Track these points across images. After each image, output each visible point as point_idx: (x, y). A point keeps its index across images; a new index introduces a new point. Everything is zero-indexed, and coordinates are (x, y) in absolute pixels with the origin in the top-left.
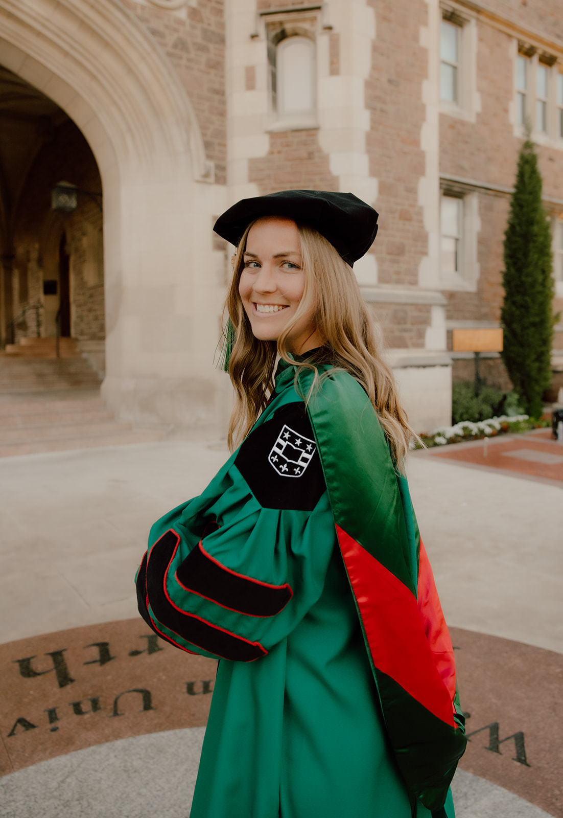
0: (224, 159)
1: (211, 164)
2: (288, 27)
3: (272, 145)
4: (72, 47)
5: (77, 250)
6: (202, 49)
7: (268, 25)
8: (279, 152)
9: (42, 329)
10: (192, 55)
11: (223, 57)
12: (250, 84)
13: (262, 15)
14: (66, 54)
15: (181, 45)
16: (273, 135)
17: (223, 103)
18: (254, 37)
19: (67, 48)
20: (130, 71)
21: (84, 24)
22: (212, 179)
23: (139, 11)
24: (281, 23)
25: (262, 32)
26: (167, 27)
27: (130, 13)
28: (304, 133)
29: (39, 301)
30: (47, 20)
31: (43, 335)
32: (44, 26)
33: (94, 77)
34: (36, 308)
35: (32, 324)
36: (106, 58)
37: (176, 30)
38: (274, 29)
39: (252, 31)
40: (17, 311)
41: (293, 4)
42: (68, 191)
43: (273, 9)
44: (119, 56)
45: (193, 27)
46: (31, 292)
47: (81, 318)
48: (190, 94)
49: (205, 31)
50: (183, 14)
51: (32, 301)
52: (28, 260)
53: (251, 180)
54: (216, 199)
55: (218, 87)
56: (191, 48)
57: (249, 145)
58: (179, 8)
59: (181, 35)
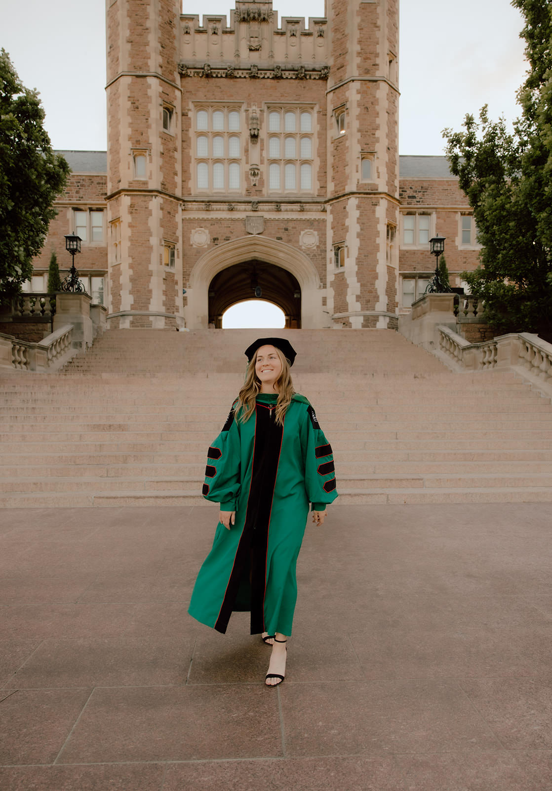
0: (326, 282)
1: (322, 284)
2: (340, 246)
3: (335, 277)
6: (321, 255)
7: (335, 247)
8: (337, 279)
10: (317, 257)
11: (326, 255)
12: (332, 262)
13: (333, 245)
14: (289, 262)
15: (315, 255)
16: (335, 274)
17: (326, 267)
20: (303, 265)
21: (292, 256)
22: (322, 287)
23: (304, 250)
24: (338, 246)
25: (333, 249)
26: (311, 252)
27: (302, 252)
28: (342, 273)
36: (298, 262)
37: (313, 252)
41: (340, 241)
43: (336, 243)
44: (300, 262)
45: (318, 250)
49: (321, 250)
50: (315, 248)
53: (331, 287)
54: (323, 293)
55: (325, 264)
56: (317, 255)
57: (330, 278)
58: (314, 247)
59: (315, 253)
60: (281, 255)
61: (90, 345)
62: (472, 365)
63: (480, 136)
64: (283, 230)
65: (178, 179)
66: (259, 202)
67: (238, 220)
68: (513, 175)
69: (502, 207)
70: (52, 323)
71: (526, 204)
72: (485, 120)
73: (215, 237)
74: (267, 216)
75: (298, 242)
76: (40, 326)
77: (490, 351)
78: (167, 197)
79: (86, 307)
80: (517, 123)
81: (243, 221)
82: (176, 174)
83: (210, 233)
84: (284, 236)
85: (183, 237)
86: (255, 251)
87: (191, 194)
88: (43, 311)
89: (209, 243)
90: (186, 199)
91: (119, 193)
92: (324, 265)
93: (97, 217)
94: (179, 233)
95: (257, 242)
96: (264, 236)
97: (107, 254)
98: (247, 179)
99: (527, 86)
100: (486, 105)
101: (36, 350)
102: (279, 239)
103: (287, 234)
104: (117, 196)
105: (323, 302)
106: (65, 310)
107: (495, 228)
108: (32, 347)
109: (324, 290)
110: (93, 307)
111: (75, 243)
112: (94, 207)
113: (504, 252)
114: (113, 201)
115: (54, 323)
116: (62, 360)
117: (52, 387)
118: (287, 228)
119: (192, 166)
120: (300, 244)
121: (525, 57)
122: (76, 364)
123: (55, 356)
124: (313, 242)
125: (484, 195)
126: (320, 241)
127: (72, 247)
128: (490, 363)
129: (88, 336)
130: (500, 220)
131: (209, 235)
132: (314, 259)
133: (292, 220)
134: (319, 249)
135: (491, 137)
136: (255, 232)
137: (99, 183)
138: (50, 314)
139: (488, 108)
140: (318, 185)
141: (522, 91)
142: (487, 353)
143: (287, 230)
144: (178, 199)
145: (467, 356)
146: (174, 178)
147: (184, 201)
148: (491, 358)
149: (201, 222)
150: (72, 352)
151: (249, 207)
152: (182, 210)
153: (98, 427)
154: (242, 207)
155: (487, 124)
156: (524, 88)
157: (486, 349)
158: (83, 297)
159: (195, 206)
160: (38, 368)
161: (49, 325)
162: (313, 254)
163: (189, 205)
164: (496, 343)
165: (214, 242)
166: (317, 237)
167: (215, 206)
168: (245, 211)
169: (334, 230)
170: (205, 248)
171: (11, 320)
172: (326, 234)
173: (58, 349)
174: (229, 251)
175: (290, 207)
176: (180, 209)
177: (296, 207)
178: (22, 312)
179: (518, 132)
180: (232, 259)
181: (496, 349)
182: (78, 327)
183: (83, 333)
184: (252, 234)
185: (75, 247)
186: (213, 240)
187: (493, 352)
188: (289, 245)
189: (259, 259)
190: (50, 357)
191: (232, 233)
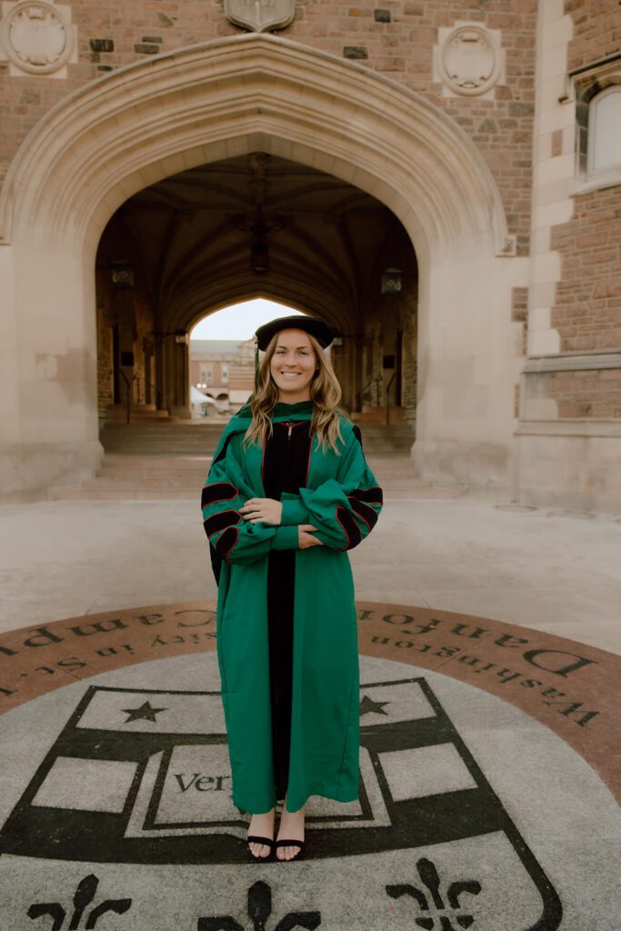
0: (527, 231)
1: (513, 237)
2: (601, 80)
3: (576, 209)
4: (391, 153)
5: (407, 327)
6: (511, 124)
7: (578, 84)
8: (584, 215)
9: (381, 400)
10: (499, 134)
11: (531, 127)
12: (557, 150)
13: (571, 75)
14: (387, 159)
15: (489, 126)
16: (576, 197)
17: (530, 174)
18: (562, 100)
19: (387, 154)
20: (440, 163)
21: (400, 131)
22: (514, 252)
23: (448, 106)
24: (593, 78)
25: (571, 92)
26: (474, 113)
27: (440, 110)
28: (612, 191)
29: (380, 375)
30: (372, 134)
31: (382, 405)
32: (368, 140)
33: (409, 175)
34: (377, 381)
35: (374, 395)
36: (420, 155)
37: (483, 113)
38: (585, 86)
39: (561, 95)
40: (365, 383)
41: (607, 54)
42: (394, 276)
43: (584, 66)
44: (430, 151)
45: (500, 106)
46: (375, 367)
47: (408, 388)
48: (494, 173)
49: (512, 106)
50: (491, 96)
51: (375, 375)
52: (373, 338)
53: (553, 248)
54: (515, 272)
55: (523, 159)
56: (498, 126)
57: (552, 213)
58: (487, 91)
59: (489, 116)
60: (358, 126)
64: (371, 20)
73: (100, 37)
75: (424, 69)
83: (80, 18)
84: (373, 42)
86: (260, 112)
89: (74, 59)
92: (522, 164)
95: (268, 67)
96: (291, 39)
102: (352, 57)
103: (387, 38)
105: (516, 306)
109: (522, 261)
118: (388, 12)
120: (436, 79)
124: (486, 75)
126: (511, 70)
131: (75, 28)
132: (487, 139)
134: (507, 102)
143: (388, 20)
162: (483, 118)
165: (95, 59)
166: (501, 54)
169: (580, 13)
170: (60, 80)
172: (533, 43)
174: (160, 101)
180: (174, 140)
184: (248, 30)
186: (90, 51)
188: (395, 82)
189: (274, 151)
191: (167, 22)
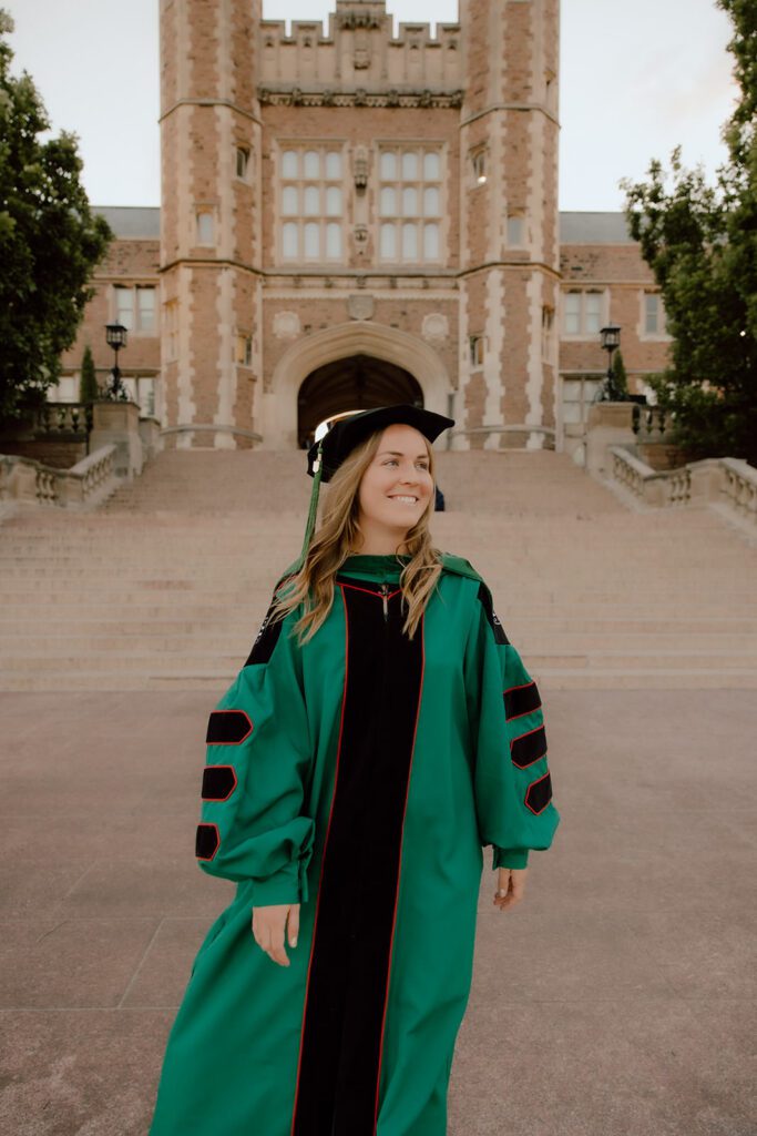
2: (477, 336)
3: (471, 379)
6: (450, 348)
7: (470, 337)
8: (473, 381)
10: (446, 352)
11: (458, 349)
12: (466, 358)
14: (407, 358)
15: (443, 349)
16: (470, 375)
17: (457, 366)
18: (466, 342)
20: (427, 362)
21: (411, 350)
23: (428, 342)
24: (474, 336)
25: (468, 340)
26: (437, 345)
27: (425, 344)
30: (402, 351)
32: (399, 352)
36: (419, 358)
37: (440, 345)
41: (478, 329)
43: (472, 332)
44: (422, 357)
45: (447, 342)
49: (451, 342)
50: (443, 339)
55: (456, 360)
56: (446, 349)
57: (464, 380)
58: (441, 337)
60: (397, 348)
61: (139, 472)
62: (656, 501)
63: (670, 189)
64: (400, 315)
65: (257, 245)
66: (366, 277)
67: (337, 301)
68: (715, 242)
69: (700, 286)
70: (88, 441)
71: (732, 282)
72: (677, 167)
73: (307, 324)
74: (379, 295)
75: (419, 330)
76: (72, 447)
77: (681, 482)
78: (242, 270)
79: (133, 420)
80: (720, 171)
81: (348, 302)
82: (253, 238)
83: (301, 318)
84: (401, 323)
85: (264, 322)
86: (361, 343)
87: (272, 266)
88: (75, 427)
89: (298, 332)
90: (267, 272)
91: (176, 264)
92: (455, 362)
93: (146, 295)
94: (258, 318)
95: (365, 331)
96: (373, 322)
97: (159, 348)
98: (351, 244)
99: (735, 119)
100: (679, 147)
101: (68, 480)
102: (393, 327)
103: (405, 320)
104: (173, 269)
106: (106, 425)
107: (690, 314)
108: (63, 476)
110: (142, 420)
111: (119, 334)
112: (143, 283)
113: (702, 347)
114: (168, 276)
115: (91, 443)
116: (100, 493)
117: (90, 530)
118: (405, 312)
119: (276, 227)
120: (423, 333)
121: (733, 79)
122: (120, 498)
123: (93, 488)
124: (441, 331)
125: (676, 269)
126: (451, 329)
127: (114, 340)
128: (680, 498)
129: (136, 460)
130: (696, 303)
131: (299, 321)
132: (442, 354)
133: (412, 301)
134: (449, 340)
135: (684, 191)
136: (361, 317)
137: (149, 251)
138: (85, 430)
139: (683, 150)
140: (447, 252)
141: (728, 126)
142: (678, 486)
143: (405, 314)
144: (257, 272)
145: (650, 488)
146: (250, 244)
147: (264, 275)
148: (683, 492)
149: (287, 304)
150: (114, 482)
151: (353, 282)
152: (264, 287)
153: (152, 585)
154: (344, 282)
155: (679, 171)
156: (732, 122)
157: (676, 479)
158: (129, 408)
159: (279, 281)
160: (70, 504)
161: (84, 445)
162: (440, 347)
163: (272, 281)
164: (689, 472)
165: (305, 331)
166: (446, 324)
167: (306, 282)
168: (348, 288)
169: (469, 314)
170: (293, 339)
171: (33, 438)
172: (458, 320)
173: (96, 478)
174: (327, 342)
175: (409, 282)
176: (259, 286)
177: (418, 282)
178: (47, 427)
179: (723, 182)
180: (331, 354)
181: (689, 480)
182: (123, 448)
183: (128, 456)
184: (357, 320)
185: (119, 340)
186: (303, 329)
187: (685, 484)
188: (408, 335)
189: (366, 354)
190: (85, 488)
191: (329, 318)
